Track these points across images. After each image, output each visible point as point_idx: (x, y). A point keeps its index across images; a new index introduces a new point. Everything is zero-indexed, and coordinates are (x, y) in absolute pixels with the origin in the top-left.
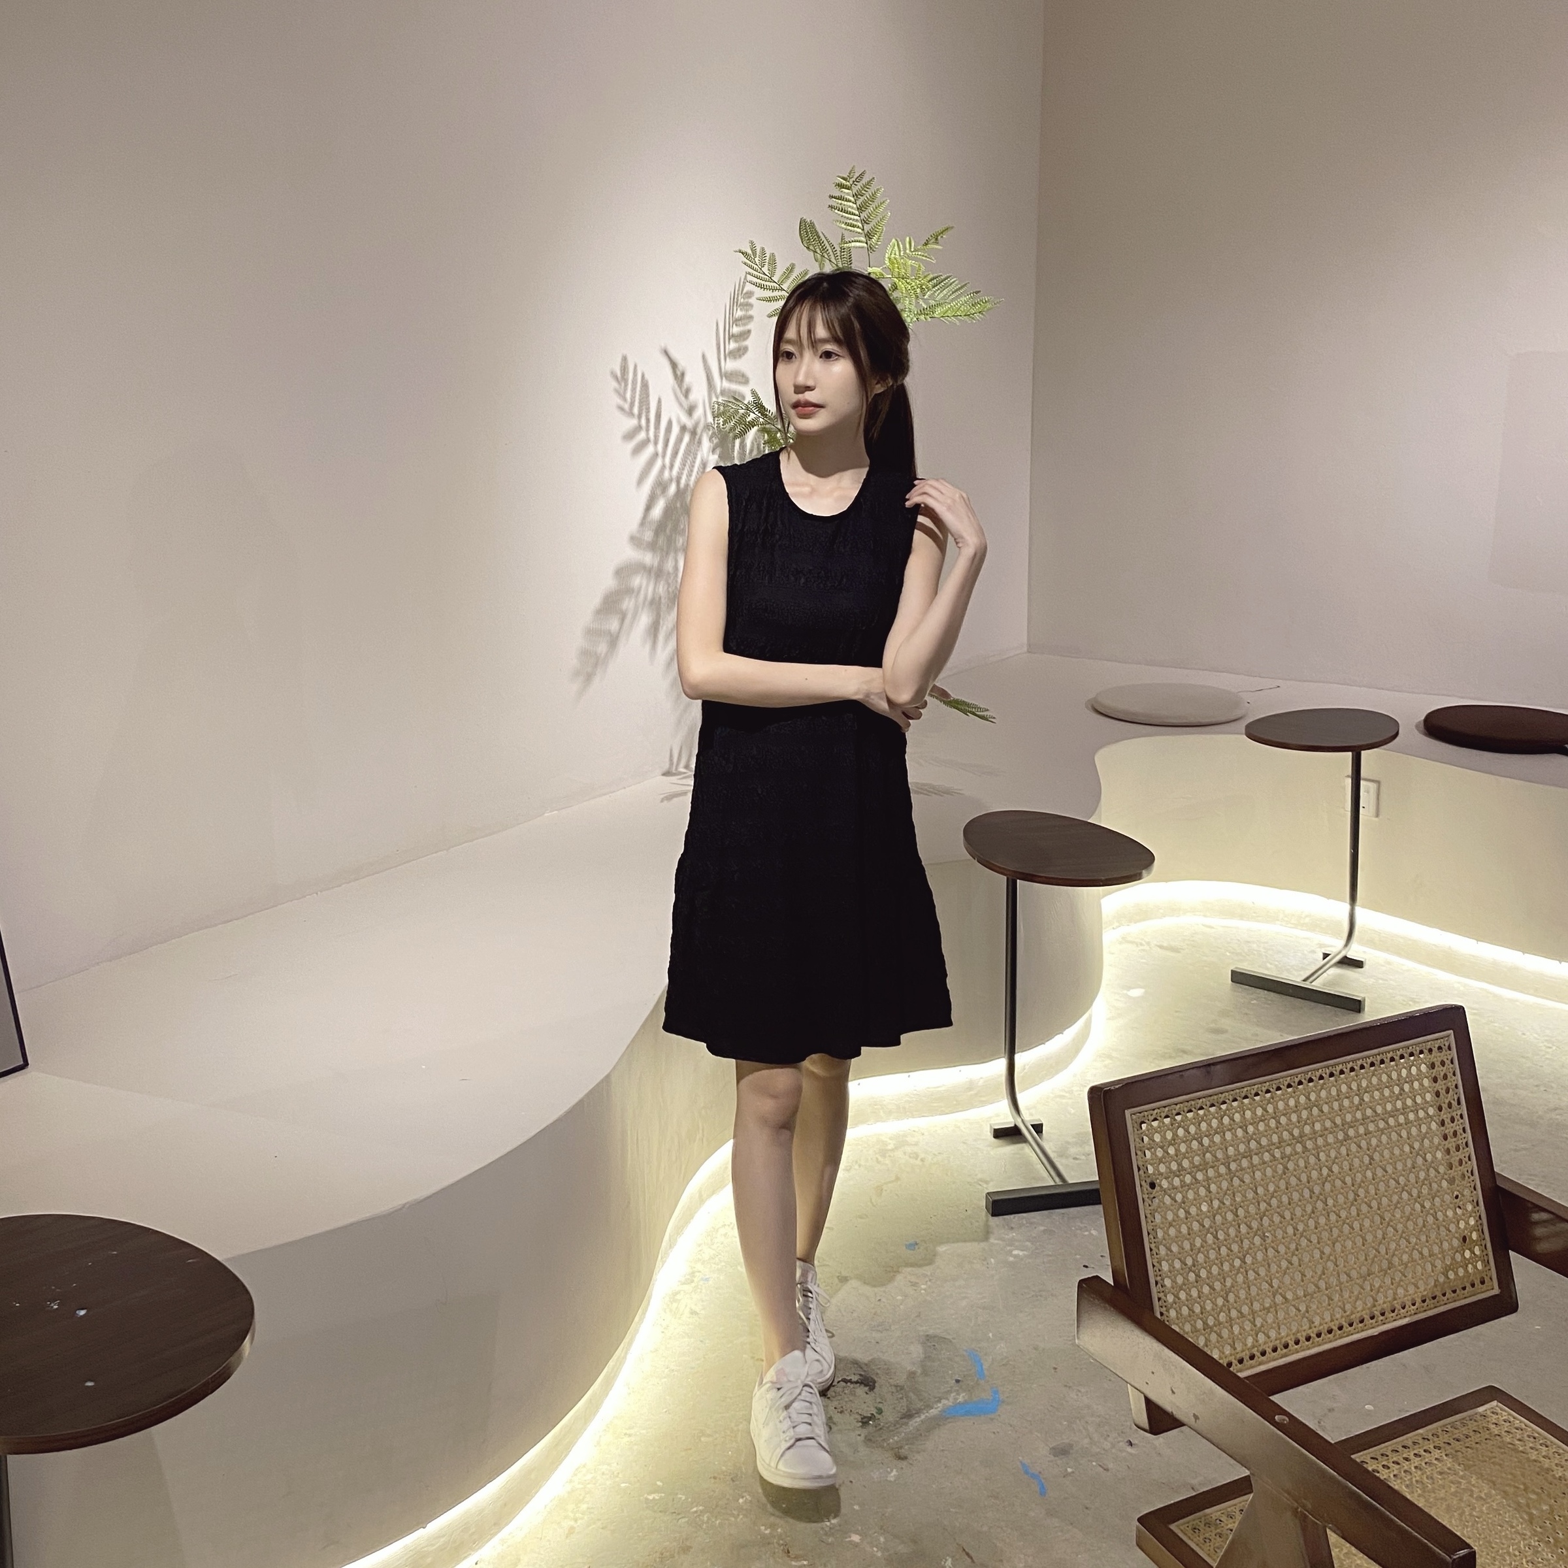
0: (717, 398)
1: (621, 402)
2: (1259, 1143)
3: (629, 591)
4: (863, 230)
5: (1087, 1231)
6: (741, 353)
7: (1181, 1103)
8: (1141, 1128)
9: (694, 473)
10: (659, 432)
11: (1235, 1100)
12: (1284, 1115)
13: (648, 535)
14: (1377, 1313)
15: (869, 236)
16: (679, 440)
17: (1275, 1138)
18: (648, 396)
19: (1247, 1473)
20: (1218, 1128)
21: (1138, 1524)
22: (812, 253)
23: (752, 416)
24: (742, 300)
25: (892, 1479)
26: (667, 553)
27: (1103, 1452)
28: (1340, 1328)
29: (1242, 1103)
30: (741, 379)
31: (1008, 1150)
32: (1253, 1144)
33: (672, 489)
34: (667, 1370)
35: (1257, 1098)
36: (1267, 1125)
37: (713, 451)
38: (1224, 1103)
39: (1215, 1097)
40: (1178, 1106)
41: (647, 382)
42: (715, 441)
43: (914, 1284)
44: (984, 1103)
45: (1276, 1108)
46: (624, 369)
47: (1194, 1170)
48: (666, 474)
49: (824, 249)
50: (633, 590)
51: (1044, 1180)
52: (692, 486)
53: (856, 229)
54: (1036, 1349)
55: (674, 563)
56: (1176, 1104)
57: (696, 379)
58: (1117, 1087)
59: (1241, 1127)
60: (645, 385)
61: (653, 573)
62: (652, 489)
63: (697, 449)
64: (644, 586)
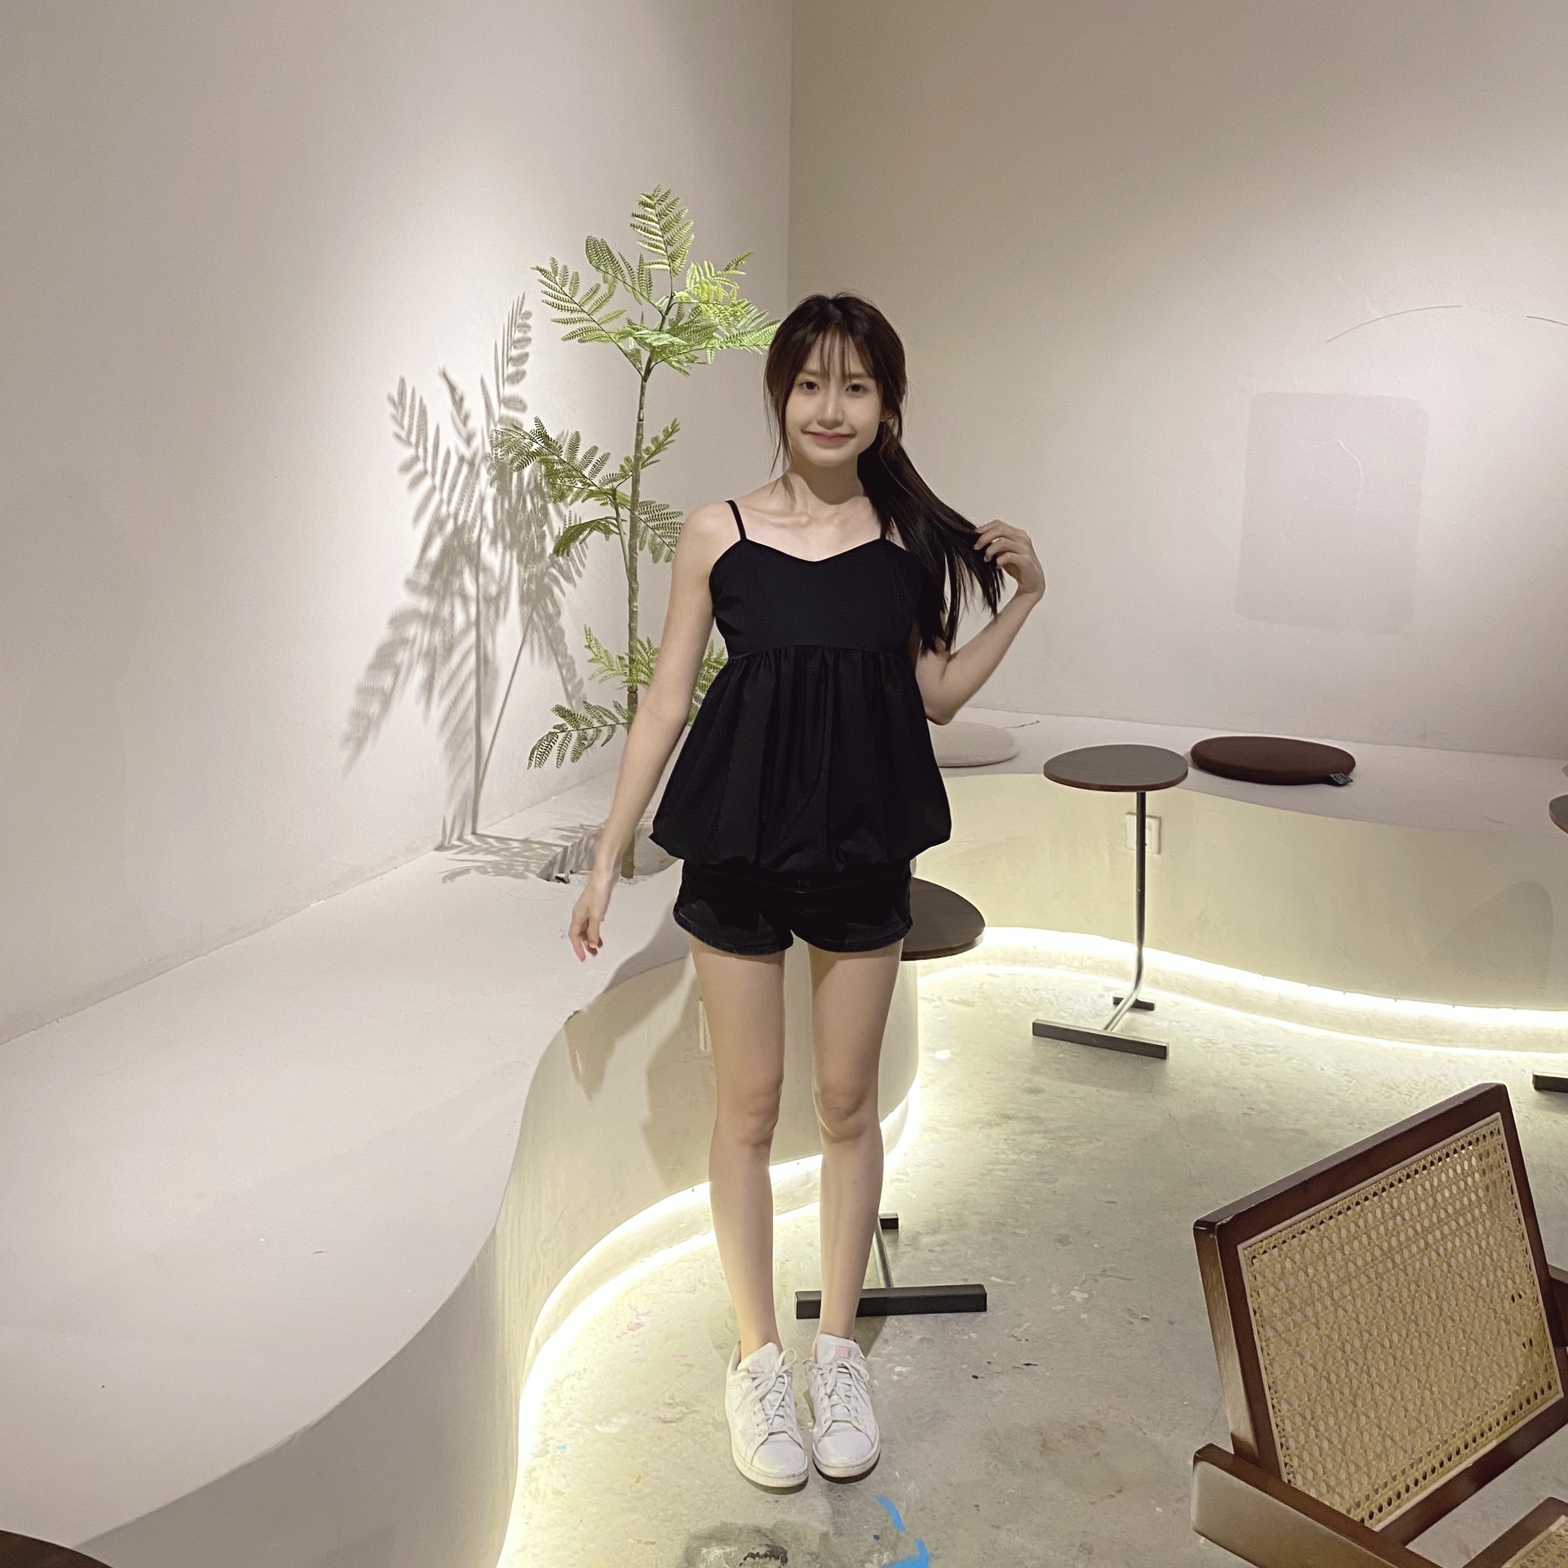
0: (496, 426)
1: (397, 429)
3: (403, 642)
4: (666, 251)
6: (519, 378)
9: (472, 509)
10: (437, 463)
13: (425, 579)
15: (673, 258)
16: (458, 472)
18: (426, 423)
22: (601, 273)
23: (535, 446)
24: (521, 321)
26: (444, 598)
30: (519, 406)
33: (450, 526)
37: (491, 484)
41: (425, 407)
42: (494, 473)
46: (402, 393)
48: (444, 510)
49: (617, 269)
50: (408, 641)
52: (469, 523)
53: (659, 250)
55: (450, 609)
57: (474, 404)
60: (423, 412)
61: (428, 623)
62: (430, 525)
63: (475, 484)
64: (418, 637)
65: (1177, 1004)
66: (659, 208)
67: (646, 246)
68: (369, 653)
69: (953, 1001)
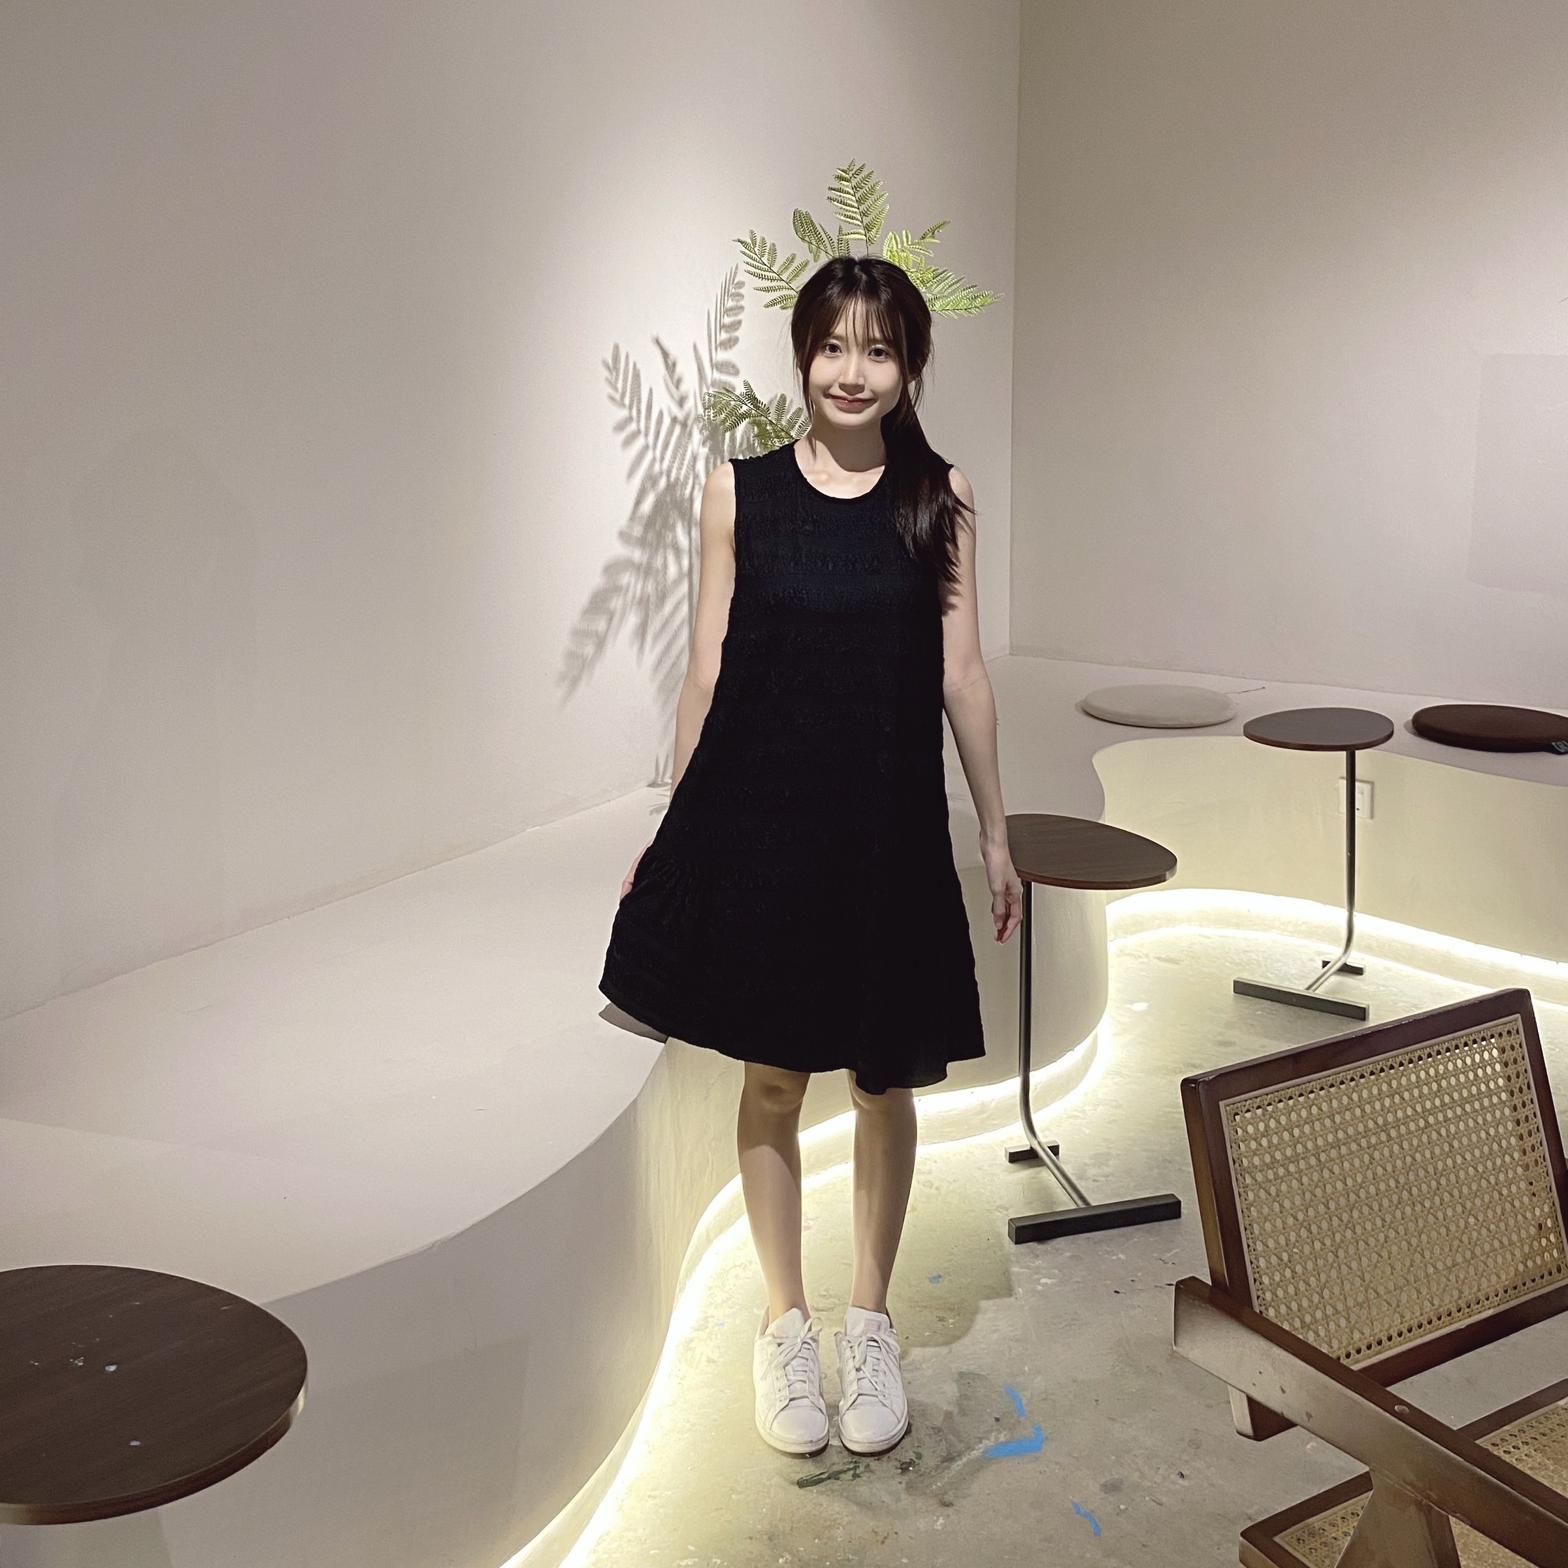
0: (708, 390)
1: (612, 392)
2: (1345, 1132)
3: (616, 589)
4: (862, 222)
5: (1115, 1254)
6: (732, 344)
7: (1272, 1093)
8: (1235, 1120)
9: (685, 467)
10: (650, 423)
11: (1322, 1089)
12: (1368, 1103)
13: (638, 531)
14: (1464, 1305)
15: (868, 228)
16: (670, 433)
17: (1361, 1128)
18: (639, 386)
19: (1367, 1469)
20: (1307, 1118)
21: (1241, 1538)
22: (806, 245)
23: (745, 408)
24: (733, 290)
25: (939, 1528)
26: (657, 551)
27: (1154, 1485)
28: (1430, 1322)
29: (1329, 1092)
30: (731, 370)
31: (1024, 1174)
32: (1341, 1135)
33: (663, 483)
34: (687, 1424)
35: (1343, 1086)
36: (1353, 1114)
37: (704, 444)
38: (1312, 1092)
39: (1304, 1086)
40: (1269, 1096)
41: (639, 370)
42: (706, 433)
43: (941, 1319)
44: (995, 1127)
45: (1360, 1096)
46: (616, 358)
47: (1287, 1162)
48: (657, 467)
49: (820, 240)
50: (621, 587)
51: (1065, 1203)
52: (682, 480)
53: (854, 221)
54: (1075, 1381)
55: (662, 561)
56: (1267, 1095)
57: (687, 370)
58: (1211, 1078)
59: (1328, 1117)
60: (637, 375)
61: (642, 571)
62: (643, 482)
63: (688, 443)
64: (632, 584)
65: (1389, 970)
66: (854, 182)
67: (842, 218)
68: (584, 599)
69: (1160, 959)
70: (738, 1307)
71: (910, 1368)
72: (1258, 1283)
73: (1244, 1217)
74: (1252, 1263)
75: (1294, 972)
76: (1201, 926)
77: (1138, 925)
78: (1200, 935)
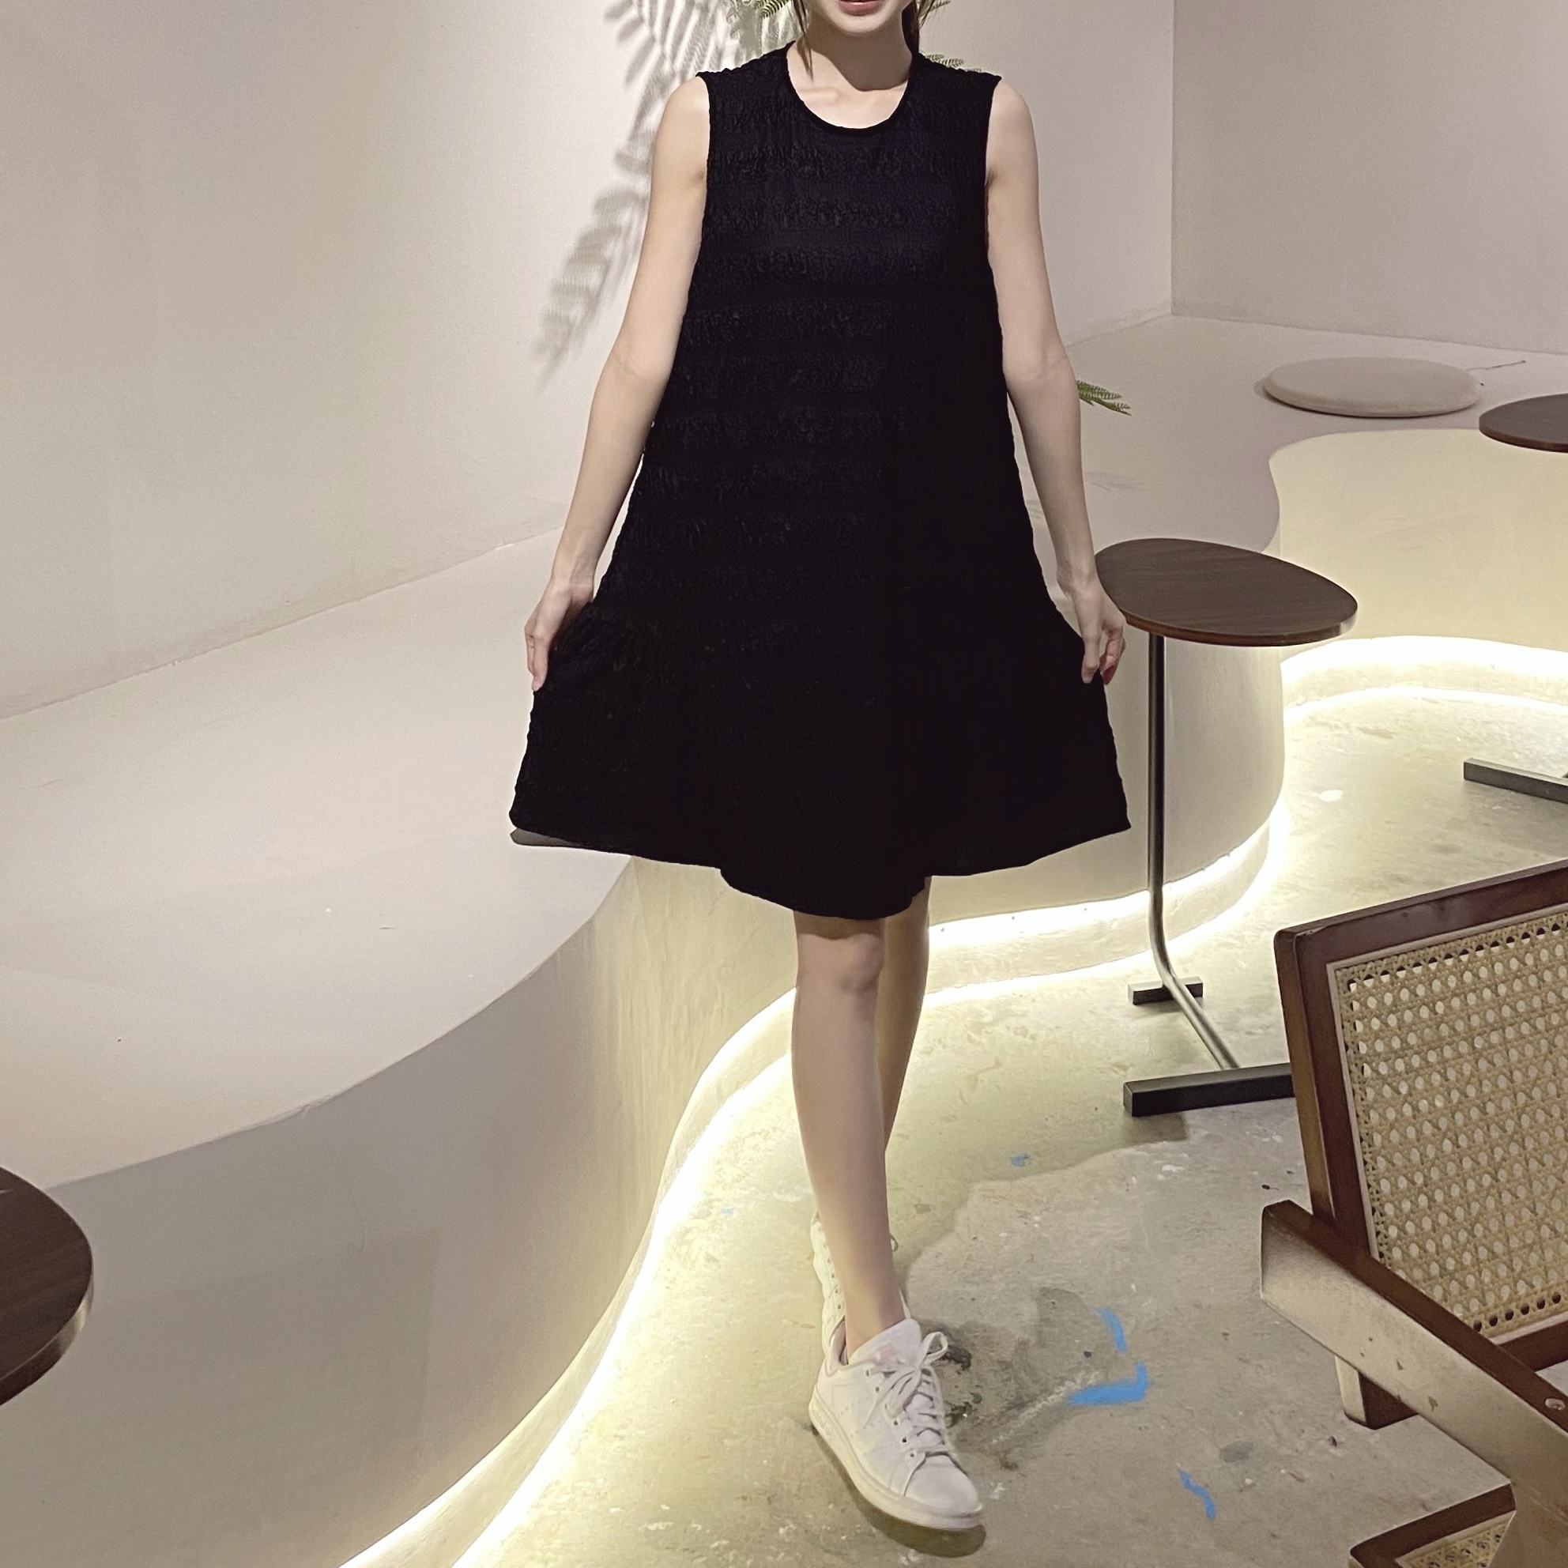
2: (1514, 1009)
3: (614, 231)
5: (1267, 1136)
7: (1405, 953)
8: (1349, 989)
10: (656, 8)
11: (1480, 948)
12: (1549, 968)
13: (640, 153)
16: (685, 19)
17: (1537, 1003)
19: (1508, 1482)
20: (1457, 988)
21: (1351, 1557)
25: (997, 1497)
27: (1295, 1454)
29: (1490, 952)
31: (1154, 1020)
32: (1506, 1011)
34: (673, 1343)
35: (1511, 945)
36: (1526, 983)
37: (732, 34)
38: (1465, 952)
39: (1452, 944)
40: (1401, 957)
42: (735, 20)
43: (1024, 1215)
44: (1117, 956)
45: (1537, 959)
47: (1425, 1048)
48: (667, 67)
50: (620, 229)
51: (1205, 1064)
54: (1199, 1307)
56: (1398, 955)
58: (1314, 931)
59: (1488, 987)
62: (647, 86)
63: (710, 34)
64: (634, 226)
68: (569, 244)
69: (1365, 730)
70: (753, 1189)
71: (976, 1279)
72: (1377, 1213)
73: (1359, 1123)
74: (1369, 1186)
75: (1551, 751)
76: (1426, 686)
77: (1338, 684)
78: (1423, 699)
